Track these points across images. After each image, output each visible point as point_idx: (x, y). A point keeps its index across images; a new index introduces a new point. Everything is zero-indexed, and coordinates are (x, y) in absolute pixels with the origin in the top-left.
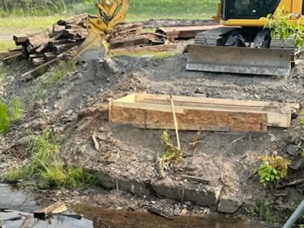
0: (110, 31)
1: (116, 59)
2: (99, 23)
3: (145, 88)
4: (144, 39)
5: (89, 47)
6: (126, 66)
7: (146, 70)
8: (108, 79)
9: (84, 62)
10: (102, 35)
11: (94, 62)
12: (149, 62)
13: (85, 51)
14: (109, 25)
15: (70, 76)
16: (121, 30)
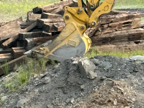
0: (93, 24)
1: (97, 61)
2: (79, 12)
3: (129, 102)
4: (142, 33)
5: (65, 42)
6: (108, 70)
7: (133, 77)
8: (82, 87)
9: (56, 62)
10: (82, 28)
11: (67, 63)
12: (139, 66)
13: (60, 48)
14: (92, 16)
15: (37, 79)
16: (112, 22)
